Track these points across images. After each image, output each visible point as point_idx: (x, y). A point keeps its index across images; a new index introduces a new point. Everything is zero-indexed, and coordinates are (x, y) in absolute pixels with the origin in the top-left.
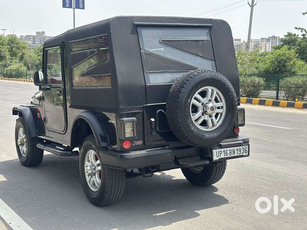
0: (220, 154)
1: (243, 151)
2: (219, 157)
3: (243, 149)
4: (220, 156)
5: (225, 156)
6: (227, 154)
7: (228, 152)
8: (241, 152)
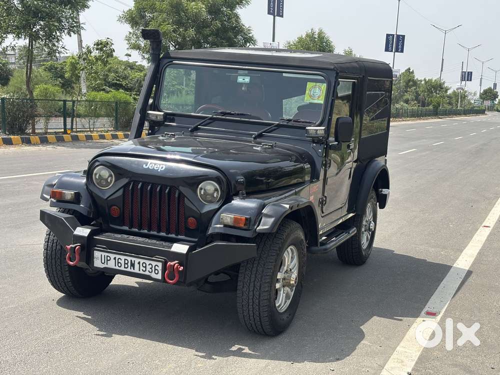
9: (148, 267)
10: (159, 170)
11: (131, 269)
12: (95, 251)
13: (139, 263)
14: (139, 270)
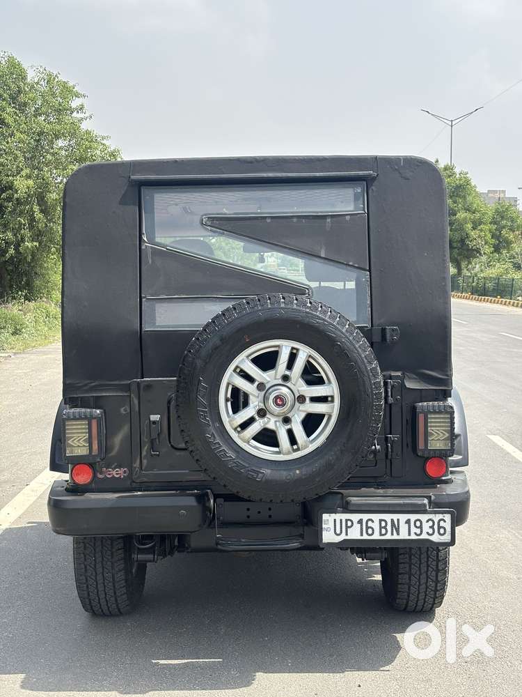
0: (347, 527)
1: (432, 527)
2: (343, 537)
3: (430, 523)
4: (347, 534)
5: (362, 535)
6: (370, 531)
7: (376, 526)
8: (424, 532)
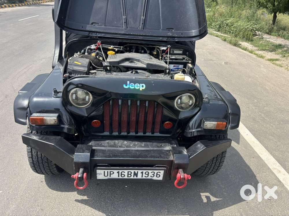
9: (150, 174)
10: (141, 89)
11: (134, 177)
12: (97, 170)
13: (142, 173)
14: (142, 177)
